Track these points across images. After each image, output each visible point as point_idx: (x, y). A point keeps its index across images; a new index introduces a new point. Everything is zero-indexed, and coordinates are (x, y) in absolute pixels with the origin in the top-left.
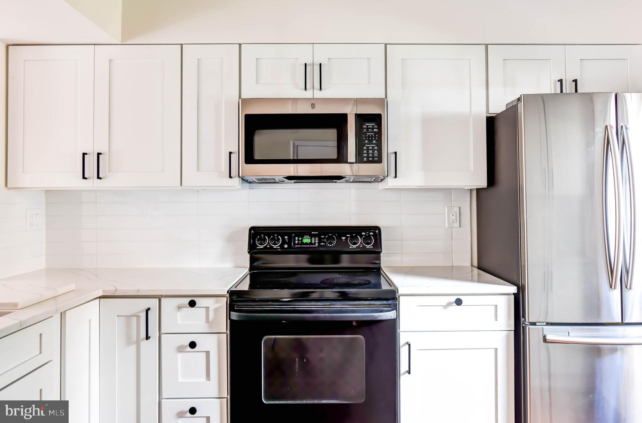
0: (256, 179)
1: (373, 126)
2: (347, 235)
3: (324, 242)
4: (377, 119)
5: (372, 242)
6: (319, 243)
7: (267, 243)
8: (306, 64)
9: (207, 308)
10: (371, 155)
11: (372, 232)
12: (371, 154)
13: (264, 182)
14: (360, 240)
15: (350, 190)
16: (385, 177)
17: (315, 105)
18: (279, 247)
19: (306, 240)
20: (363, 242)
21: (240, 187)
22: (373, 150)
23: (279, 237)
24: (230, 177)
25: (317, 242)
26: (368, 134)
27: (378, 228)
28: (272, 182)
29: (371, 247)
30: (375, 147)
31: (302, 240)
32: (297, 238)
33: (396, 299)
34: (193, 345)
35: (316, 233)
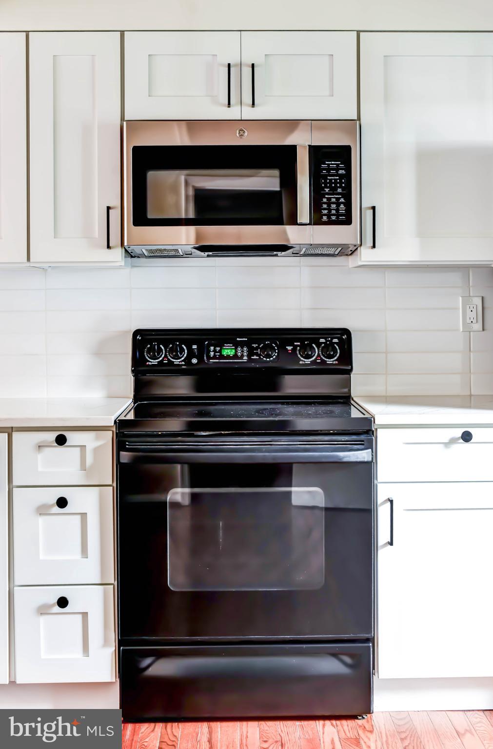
0: (147, 250)
1: (338, 165)
2: (295, 343)
3: (257, 354)
4: (343, 154)
5: (337, 355)
6: (249, 356)
7: (163, 356)
8: (229, 65)
9: (83, 447)
10: (334, 212)
11: (335, 338)
12: (333, 210)
13: (159, 255)
14: (317, 350)
15: (300, 269)
16: (356, 247)
17: (244, 132)
18: (183, 363)
19: (228, 351)
20: (321, 355)
21: (123, 264)
22: (338, 204)
23: (183, 346)
24: (109, 247)
25: (245, 354)
26: (330, 178)
27: (346, 332)
28: (171, 255)
29: (334, 362)
30: (340, 198)
31: (220, 351)
32: (212, 348)
33: (371, 432)
34: (62, 503)
35: (244, 339)
